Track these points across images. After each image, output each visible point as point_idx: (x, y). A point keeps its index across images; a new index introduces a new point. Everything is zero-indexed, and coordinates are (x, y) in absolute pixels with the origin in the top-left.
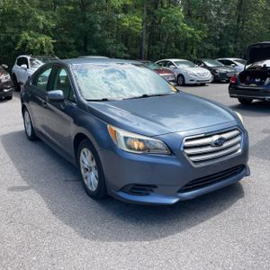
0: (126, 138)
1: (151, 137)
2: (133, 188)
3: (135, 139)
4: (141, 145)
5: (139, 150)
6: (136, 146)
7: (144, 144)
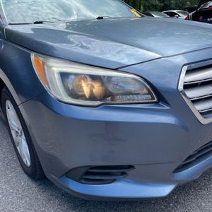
0: (64, 76)
1: (116, 70)
2: (87, 173)
3: (84, 77)
4: (97, 89)
5: (92, 98)
6: (86, 90)
7: (103, 84)
